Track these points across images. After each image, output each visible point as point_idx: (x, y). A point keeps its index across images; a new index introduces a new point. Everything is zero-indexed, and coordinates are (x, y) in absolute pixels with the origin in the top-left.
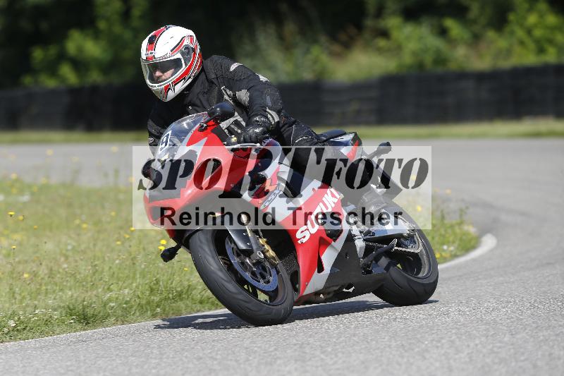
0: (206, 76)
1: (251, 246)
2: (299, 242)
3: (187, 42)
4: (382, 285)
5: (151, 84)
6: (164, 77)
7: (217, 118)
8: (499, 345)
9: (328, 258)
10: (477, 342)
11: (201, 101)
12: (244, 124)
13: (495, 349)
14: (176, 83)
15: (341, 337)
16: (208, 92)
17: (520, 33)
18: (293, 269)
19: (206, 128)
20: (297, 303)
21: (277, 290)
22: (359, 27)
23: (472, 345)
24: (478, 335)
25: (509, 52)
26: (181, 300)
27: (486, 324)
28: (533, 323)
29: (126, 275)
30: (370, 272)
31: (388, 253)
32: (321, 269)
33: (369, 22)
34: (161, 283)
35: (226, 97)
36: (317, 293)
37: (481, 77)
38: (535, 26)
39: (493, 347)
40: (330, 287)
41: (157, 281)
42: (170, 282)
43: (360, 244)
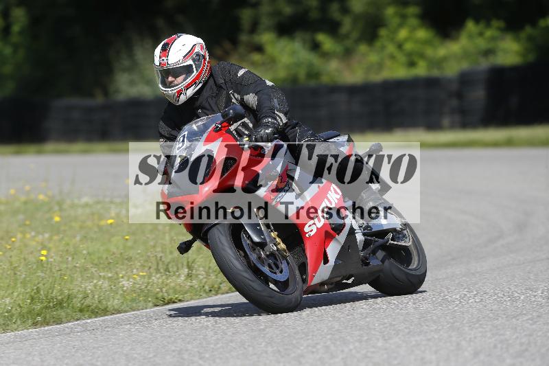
0: (214, 81)
1: (265, 239)
2: (307, 235)
3: (197, 49)
4: (379, 277)
5: (164, 89)
6: (176, 82)
7: (230, 120)
8: (373, 350)
9: (333, 250)
10: (351, 347)
11: (210, 105)
12: (251, 125)
13: (369, 354)
14: (188, 87)
15: (218, 343)
16: (217, 96)
17: (391, 48)
18: (301, 260)
19: (220, 129)
20: (305, 293)
21: (288, 280)
22: (235, 42)
23: (346, 350)
24: (351, 340)
25: (380, 66)
26: (62, 308)
27: (360, 330)
28: (406, 328)
29: (7, 285)
30: (367, 264)
31: (384, 247)
32: (326, 261)
33: (244, 38)
34: (42, 293)
35: (234, 101)
36: (322, 284)
37: (353, 90)
38: (406, 40)
39: (367, 352)
40: (333, 278)
41: (38, 290)
42: (50, 291)
43: (360, 237)
